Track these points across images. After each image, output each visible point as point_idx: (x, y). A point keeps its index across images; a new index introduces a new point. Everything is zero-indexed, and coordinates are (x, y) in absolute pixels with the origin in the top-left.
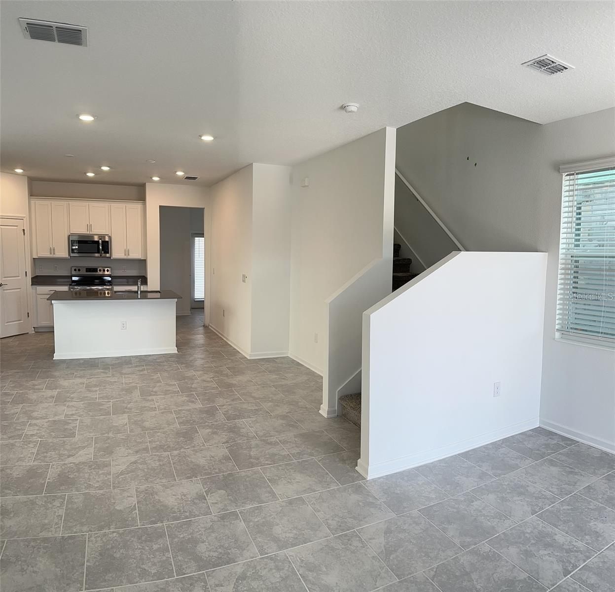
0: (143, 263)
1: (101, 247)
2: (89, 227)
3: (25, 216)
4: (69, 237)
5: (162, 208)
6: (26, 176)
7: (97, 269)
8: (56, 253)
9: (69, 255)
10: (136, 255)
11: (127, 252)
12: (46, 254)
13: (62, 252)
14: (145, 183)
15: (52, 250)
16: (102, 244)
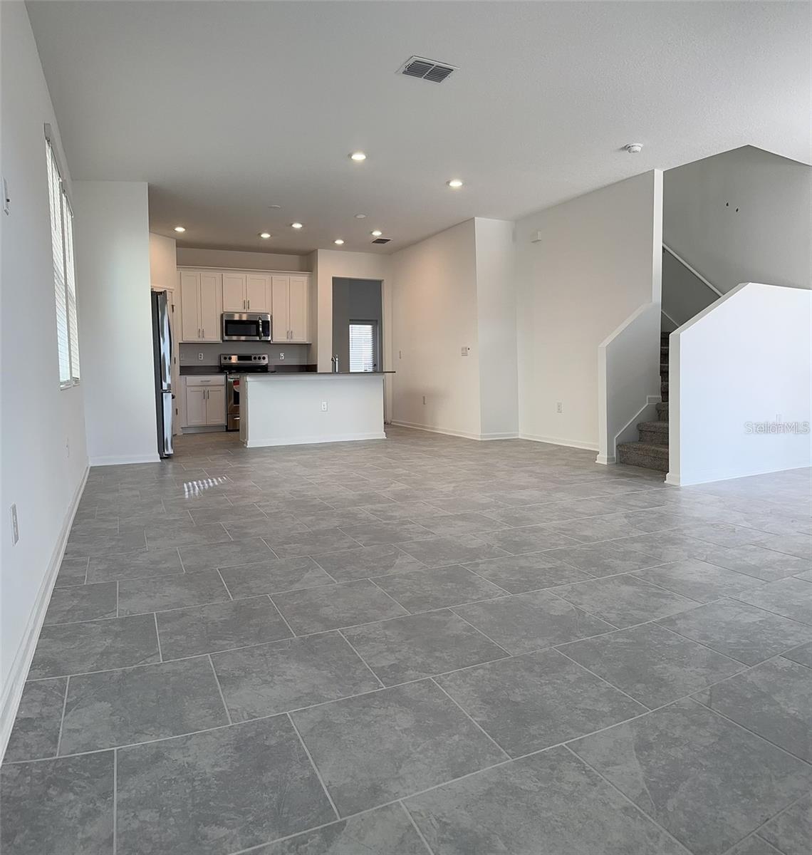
0: (307, 348)
1: (261, 329)
2: (246, 304)
3: (172, 288)
4: (222, 316)
5: (337, 281)
6: (174, 238)
7: (251, 357)
8: (205, 336)
9: (222, 338)
10: (301, 338)
11: (290, 334)
12: (194, 338)
13: (214, 334)
14: (317, 250)
15: (201, 332)
16: (262, 325)
